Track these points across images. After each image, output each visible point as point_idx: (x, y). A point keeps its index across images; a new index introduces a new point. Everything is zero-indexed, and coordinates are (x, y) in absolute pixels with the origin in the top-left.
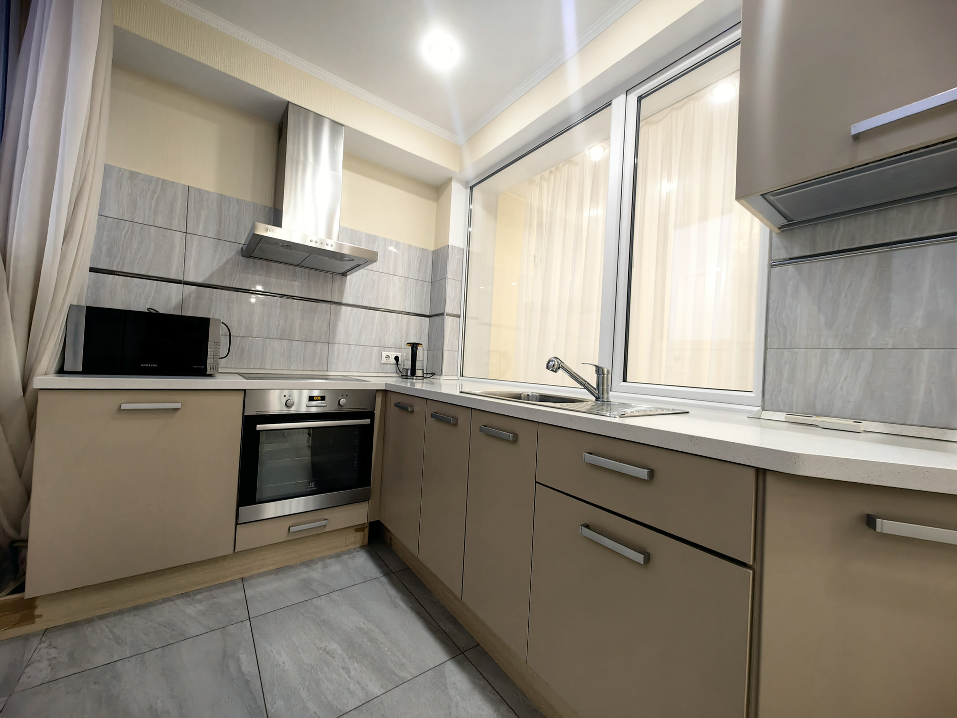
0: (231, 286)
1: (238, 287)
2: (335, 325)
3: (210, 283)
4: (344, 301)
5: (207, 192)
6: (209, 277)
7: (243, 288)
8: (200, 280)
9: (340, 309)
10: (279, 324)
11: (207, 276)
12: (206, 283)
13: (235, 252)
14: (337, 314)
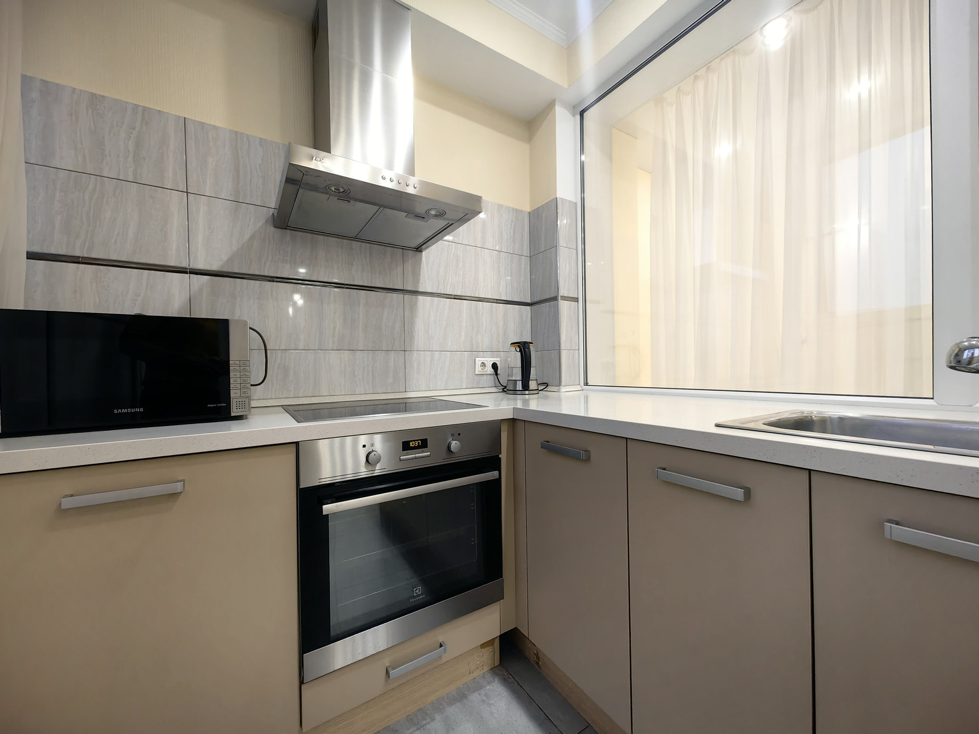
0: (262, 274)
1: (272, 275)
2: (412, 323)
3: (230, 270)
4: (421, 289)
5: (215, 128)
6: (227, 261)
7: (279, 275)
8: (215, 267)
9: (417, 300)
10: (335, 328)
11: (225, 259)
12: (225, 270)
13: (264, 221)
14: (413, 307)
